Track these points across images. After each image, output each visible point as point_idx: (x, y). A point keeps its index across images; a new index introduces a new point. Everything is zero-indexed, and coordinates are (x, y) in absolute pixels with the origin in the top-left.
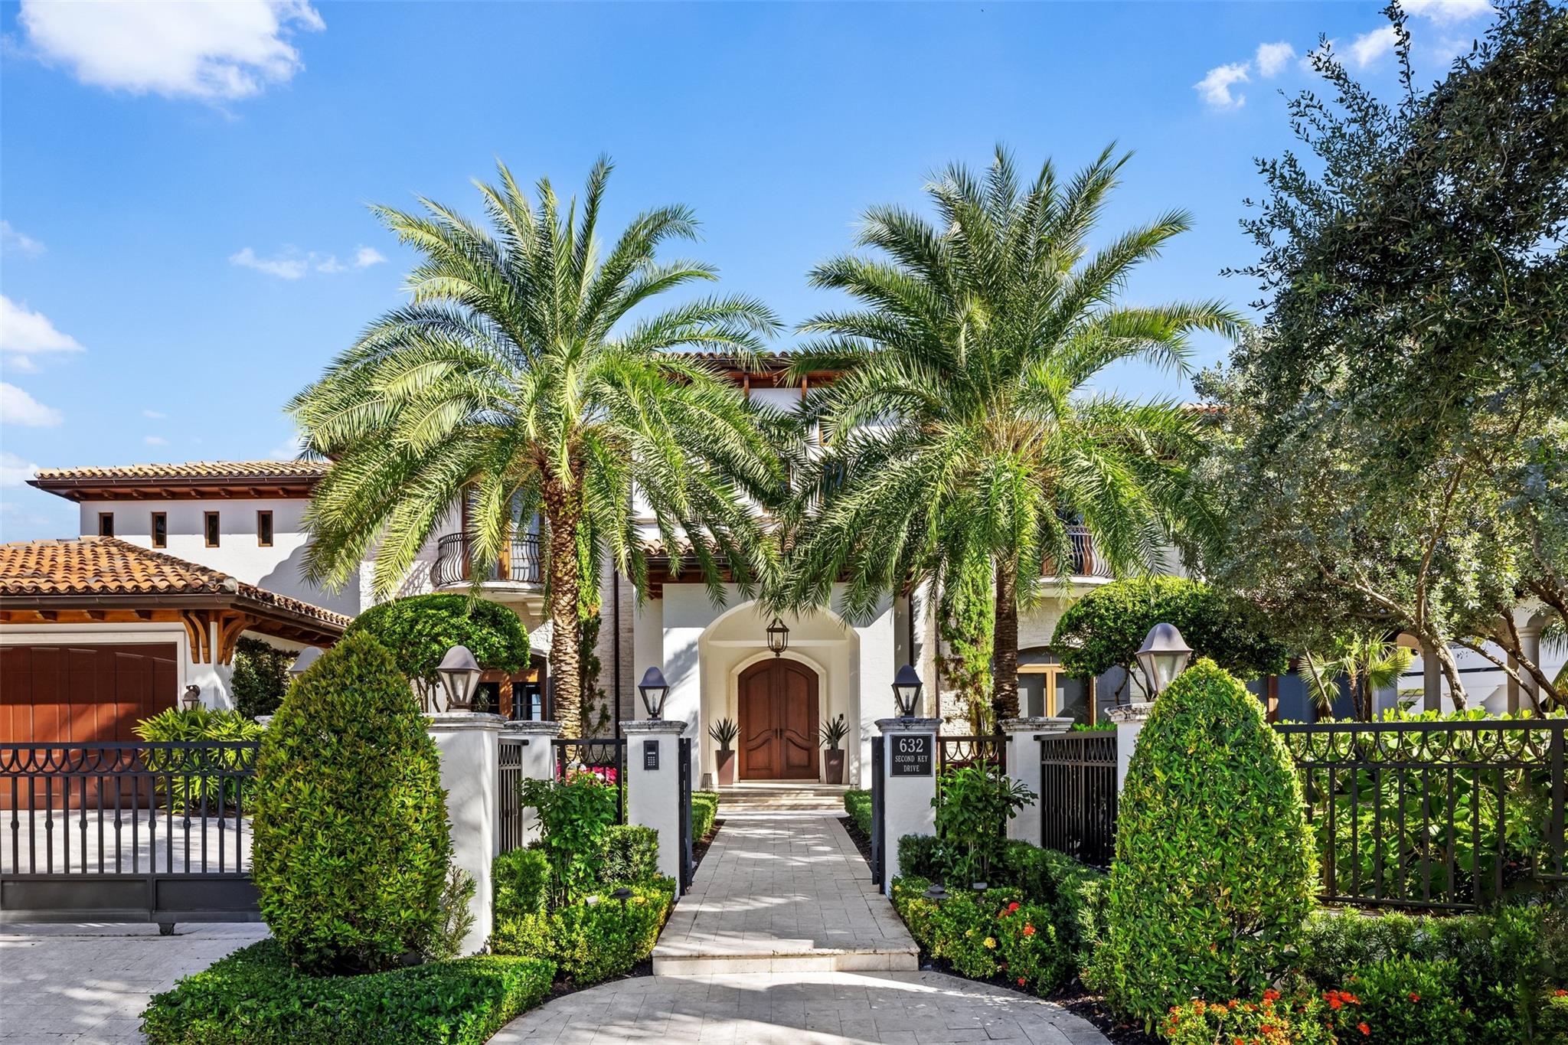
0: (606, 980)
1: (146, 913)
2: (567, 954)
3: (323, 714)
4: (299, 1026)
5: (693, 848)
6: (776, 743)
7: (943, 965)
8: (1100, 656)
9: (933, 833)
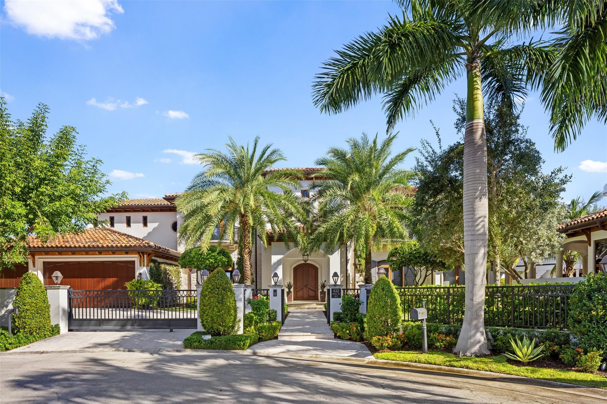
0: (269, 340)
1: (167, 327)
2: (261, 334)
3: (215, 285)
4: (214, 344)
5: (285, 316)
6: (305, 289)
7: (339, 338)
8: (400, 264)
9: (341, 311)
